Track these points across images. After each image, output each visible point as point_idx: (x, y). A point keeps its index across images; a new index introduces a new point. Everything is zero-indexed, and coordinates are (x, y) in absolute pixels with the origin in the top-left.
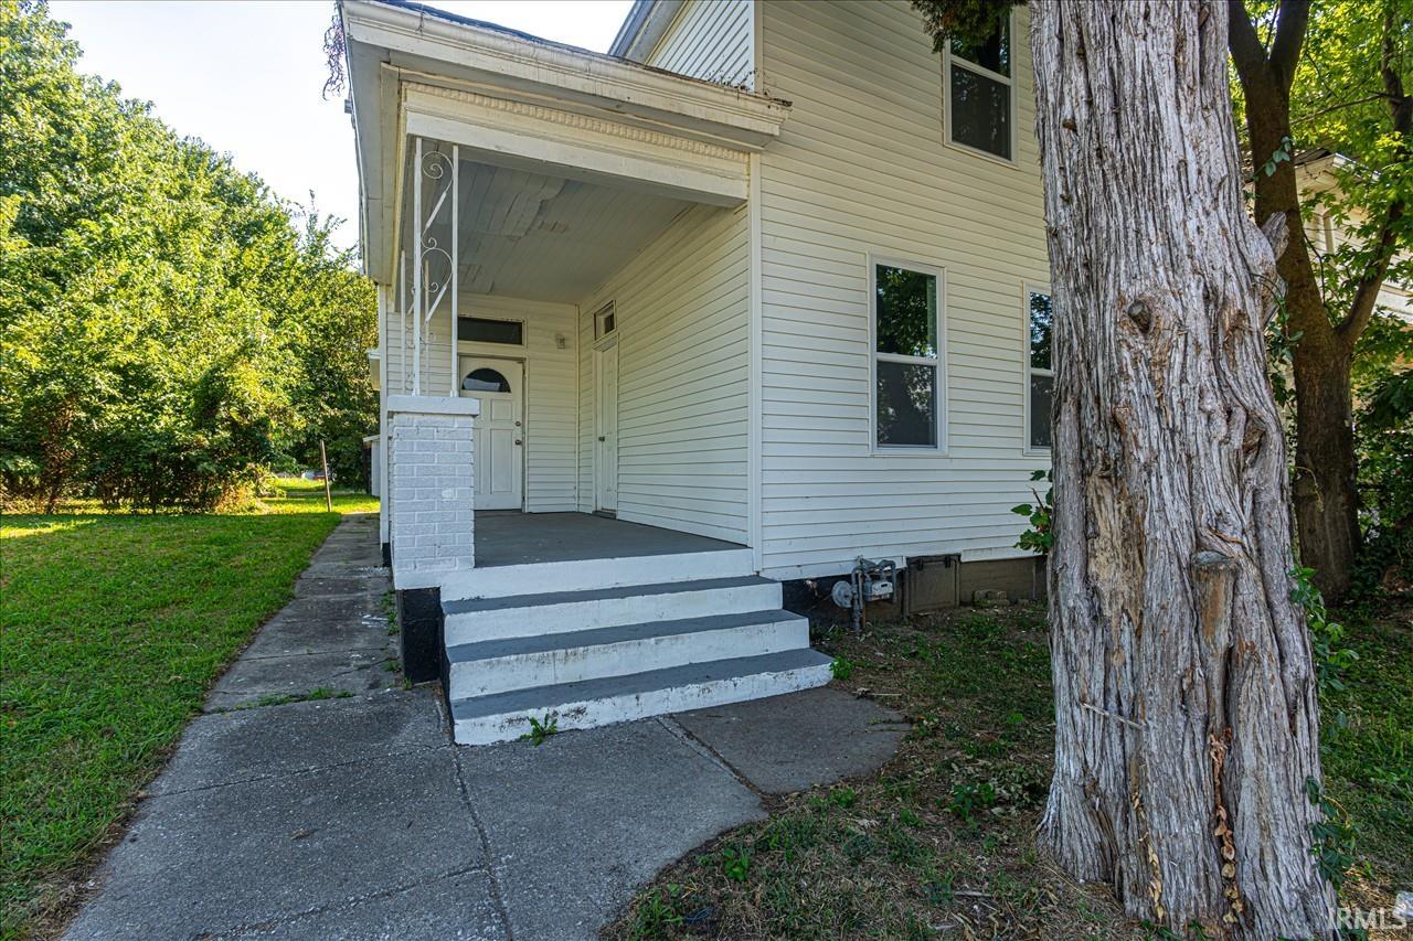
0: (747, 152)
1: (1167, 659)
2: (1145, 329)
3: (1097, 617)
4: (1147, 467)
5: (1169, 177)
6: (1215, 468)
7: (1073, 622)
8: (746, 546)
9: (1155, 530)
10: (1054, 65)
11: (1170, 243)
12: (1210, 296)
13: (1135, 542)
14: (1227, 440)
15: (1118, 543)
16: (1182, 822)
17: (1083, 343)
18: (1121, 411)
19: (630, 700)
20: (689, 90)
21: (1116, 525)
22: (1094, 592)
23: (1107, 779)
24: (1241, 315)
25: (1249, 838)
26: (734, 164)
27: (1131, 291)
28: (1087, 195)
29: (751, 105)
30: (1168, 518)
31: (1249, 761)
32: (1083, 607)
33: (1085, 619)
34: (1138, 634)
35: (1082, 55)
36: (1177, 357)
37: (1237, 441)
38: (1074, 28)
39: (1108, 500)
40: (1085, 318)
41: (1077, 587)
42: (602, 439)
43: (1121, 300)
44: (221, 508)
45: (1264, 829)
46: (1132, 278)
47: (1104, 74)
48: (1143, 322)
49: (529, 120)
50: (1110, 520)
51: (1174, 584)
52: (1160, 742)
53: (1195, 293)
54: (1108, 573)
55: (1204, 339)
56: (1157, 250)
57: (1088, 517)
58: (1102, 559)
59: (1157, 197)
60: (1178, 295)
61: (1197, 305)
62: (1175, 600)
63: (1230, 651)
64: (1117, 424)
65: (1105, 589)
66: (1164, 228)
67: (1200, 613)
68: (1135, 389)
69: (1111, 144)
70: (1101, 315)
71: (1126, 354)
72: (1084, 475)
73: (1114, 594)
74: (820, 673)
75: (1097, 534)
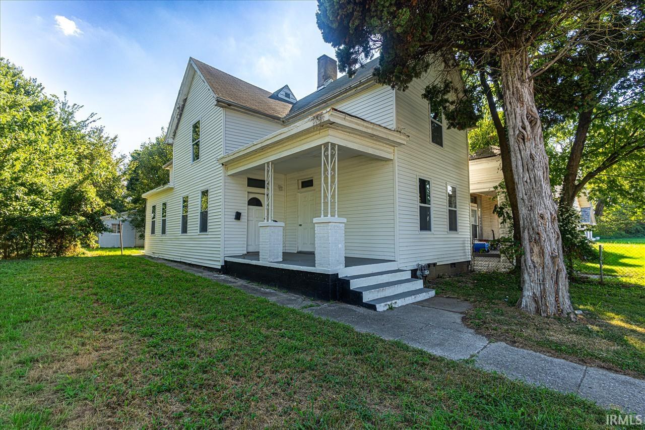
0: (394, 146)
1: (549, 272)
2: (542, 219)
3: (535, 267)
4: (544, 241)
5: (544, 194)
6: (553, 241)
7: (530, 268)
8: (395, 261)
9: (546, 251)
10: (522, 170)
11: (545, 205)
12: (551, 213)
13: (542, 253)
14: (555, 237)
15: (538, 253)
16: (552, 298)
17: (530, 219)
18: (539, 232)
19: (402, 300)
20: (391, 133)
21: (537, 250)
22: (533, 262)
23: (538, 294)
24: (555, 217)
25: (561, 299)
26: (391, 149)
27: (540, 212)
28: (530, 194)
29: (402, 137)
30: (548, 250)
31: (561, 287)
32: (532, 265)
33: (532, 267)
34: (543, 268)
35: (528, 171)
36: (548, 223)
37: (556, 237)
38: (526, 166)
39: (535, 246)
40: (530, 215)
41: (530, 262)
42: (301, 225)
43: (538, 213)
44: (69, 254)
45: (563, 297)
46: (540, 210)
47: (533, 176)
48: (542, 217)
49: (352, 138)
50: (536, 250)
51: (550, 260)
52: (549, 286)
53: (549, 213)
54: (536, 259)
55: (550, 220)
56: (543, 206)
57: (531, 249)
58: (534, 256)
59: (542, 197)
60: (547, 213)
61: (549, 215)
62: (550, 262)
63: (557, 270)
64: (538, 234)
65: (535, 262)
66: (544, 202)
67: (554, 263)
68: (541, 228)
69: (535, 187)
70: (534, 216)
71: (540, 223)
72: (530, 242)
73: (537, 262)
74: (432, 293)
75: (533, 252)
